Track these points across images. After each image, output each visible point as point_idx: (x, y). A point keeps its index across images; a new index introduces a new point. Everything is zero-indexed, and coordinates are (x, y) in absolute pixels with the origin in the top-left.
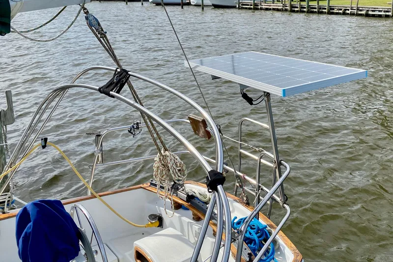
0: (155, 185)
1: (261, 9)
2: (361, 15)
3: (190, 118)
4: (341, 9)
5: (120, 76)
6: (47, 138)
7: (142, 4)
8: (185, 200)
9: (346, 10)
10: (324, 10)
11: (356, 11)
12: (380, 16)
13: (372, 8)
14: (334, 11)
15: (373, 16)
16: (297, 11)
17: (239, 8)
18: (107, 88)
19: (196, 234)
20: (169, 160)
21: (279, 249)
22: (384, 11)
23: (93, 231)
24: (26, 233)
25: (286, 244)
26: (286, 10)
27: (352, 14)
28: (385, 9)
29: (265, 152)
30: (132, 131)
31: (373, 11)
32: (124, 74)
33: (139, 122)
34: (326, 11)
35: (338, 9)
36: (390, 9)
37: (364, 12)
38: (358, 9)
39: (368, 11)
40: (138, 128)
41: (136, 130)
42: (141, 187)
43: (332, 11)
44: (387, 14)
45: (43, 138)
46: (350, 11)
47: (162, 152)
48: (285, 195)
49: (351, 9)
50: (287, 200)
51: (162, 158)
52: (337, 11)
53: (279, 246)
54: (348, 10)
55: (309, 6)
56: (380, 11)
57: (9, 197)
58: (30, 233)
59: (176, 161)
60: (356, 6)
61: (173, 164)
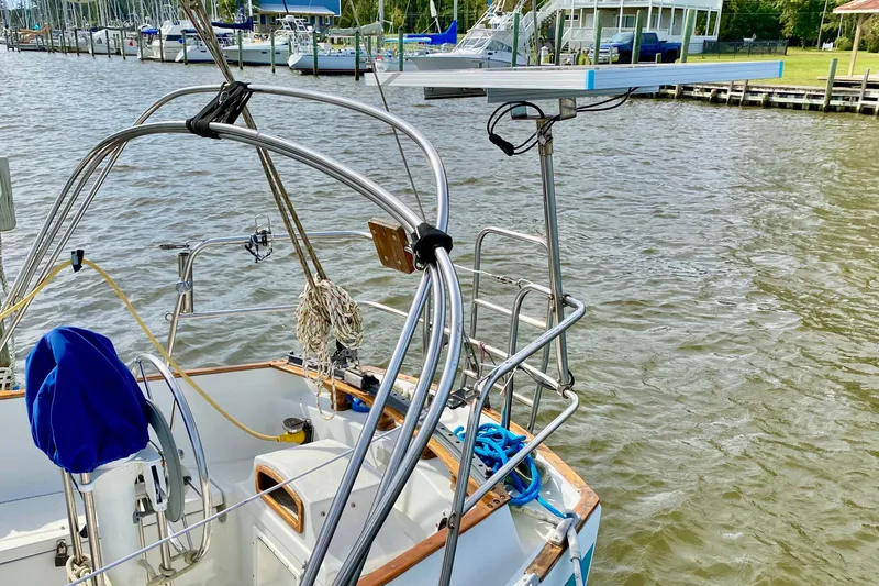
0: (299, 361)
2: (754, 104)
3: (373, 226)
4: (708, 90)
5: (230, 93)
6: (82, 251)
7: (274, 71)
8: (360, 386)
9: (719, 91)
10: (670, 91)
11: (742, 94)
12: (797, 107)
13: (781, 88)
14: (693, 94)
15: (782, 106)
18: (203, 117)
19: (378, 453)
20: (329, 297)
21: (549, 485)
22: (809, 97)
23: (176, 399)
24: (46, 385)
25: (564, 476)
27: (734, 103)
28: (810, 91)
29: (532, 284)
30: (253, 248)
31: (781, 95)
32: (240, 88)
33: (267, 229)
34: (674, 92)
35: (702, 90)
36: (824, 91)
37: (760, 98)
38: (747, 92)
39: (770, 94)
40: (265, 242)
41: (260, 246)
42: (270, 366)
43: (687, 93)
44: (815, 102)
45: (76, 250)
46: (729, 93)
47: (315, 280)
48: (569, 373)
49: (732, 91)
50: (573, 382)
51: (313, 292)
52: (700, 95)
53: (550, 479)
54: (725, 91)
56: (797, 96)
57: (9, 378)
58: (52, 387)
59: (343, 299)
60: (743, 83)
61: (336, 306)
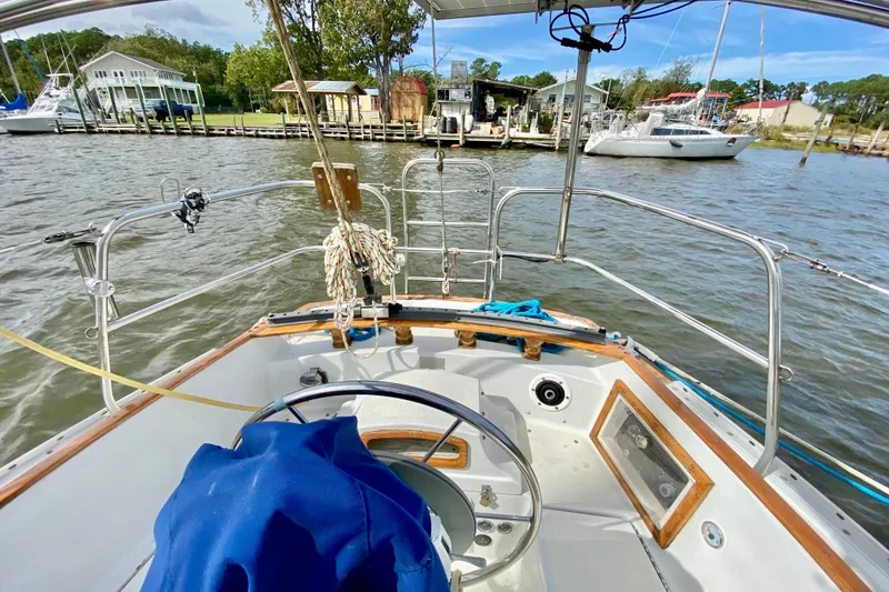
1: (101, 132)
2: (250, 136)
4: (223, 130)
8: (387, 315)
9: (229, 130)
11: (242, 131)
12: (272, 137)
13: (262, 128)
14: (214, 132)
15: (265, 136)
16: (162, 133)
17: (60, 133)
22: (276, 131)
26: (143, 133)
28: (276, 128)
31: (263, 131)
36: (282, 128)
37: (252, 133)
38: (245, 130)
39: (257, 131)
40: (201, 206)
42: (251, 336)
44: (280, 134)
49: (237, 130)
52: (219, 132)
54: (233, 130)
55: (177, 127)
60: (241, 126)
